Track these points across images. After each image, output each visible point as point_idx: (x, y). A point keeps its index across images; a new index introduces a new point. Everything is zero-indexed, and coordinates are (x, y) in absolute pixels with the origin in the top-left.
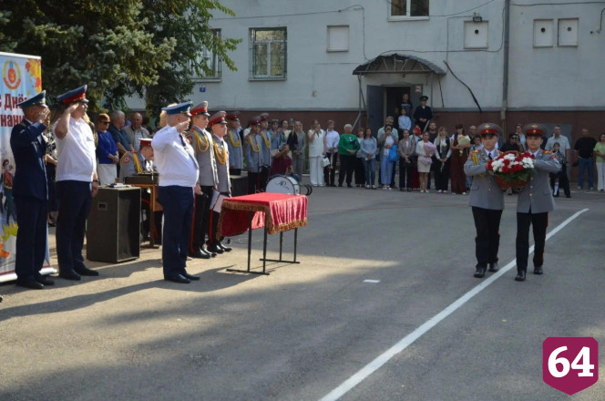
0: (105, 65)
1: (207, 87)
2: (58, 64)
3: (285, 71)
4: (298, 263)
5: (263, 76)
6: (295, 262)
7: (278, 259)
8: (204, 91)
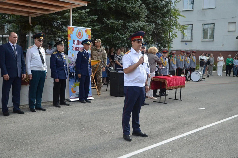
0: (130, 33)
1: (188, 43)
2: (115, 33)
3: (214, 38)
4: (181, 100)
5: (206, 39)
6: (180, 100)
7: (175, 99)
8: (187, 44)
